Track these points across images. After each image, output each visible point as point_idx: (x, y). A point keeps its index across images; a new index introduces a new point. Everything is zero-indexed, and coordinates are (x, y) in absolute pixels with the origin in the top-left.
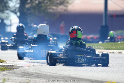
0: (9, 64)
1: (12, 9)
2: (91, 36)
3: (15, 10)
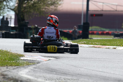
1: (12, 8)
3: (15, 8)
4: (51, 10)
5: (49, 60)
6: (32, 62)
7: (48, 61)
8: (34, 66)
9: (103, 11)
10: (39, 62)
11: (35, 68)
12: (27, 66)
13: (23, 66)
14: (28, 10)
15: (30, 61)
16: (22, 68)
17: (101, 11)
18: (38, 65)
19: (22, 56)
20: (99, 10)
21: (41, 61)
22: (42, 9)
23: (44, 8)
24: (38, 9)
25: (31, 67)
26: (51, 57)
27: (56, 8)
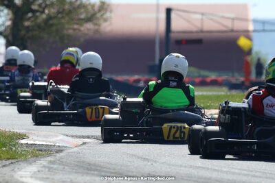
0: (39, 141)
2: (136, 77)
4: (86, 32)
5: (84, 143)
6: (45, 150)
7: (82, 147)
8: (49, 158)
9: (202, 31)
10: (61, 149)
11: (52, 162)
12: (35, 158)
13: (26, 160)
14: (36, 33)
15: (41, 148)
16: (22, 164)
17: (197, 32)
18: (58, 155)
19: (23, 136)
20: (194, 29)
21: (66, 147)
22: (65, 32)
23: (70, 29)
24: (57, 31)
25: (43, 162)
26: (88, 137)
27: (96, 27)
